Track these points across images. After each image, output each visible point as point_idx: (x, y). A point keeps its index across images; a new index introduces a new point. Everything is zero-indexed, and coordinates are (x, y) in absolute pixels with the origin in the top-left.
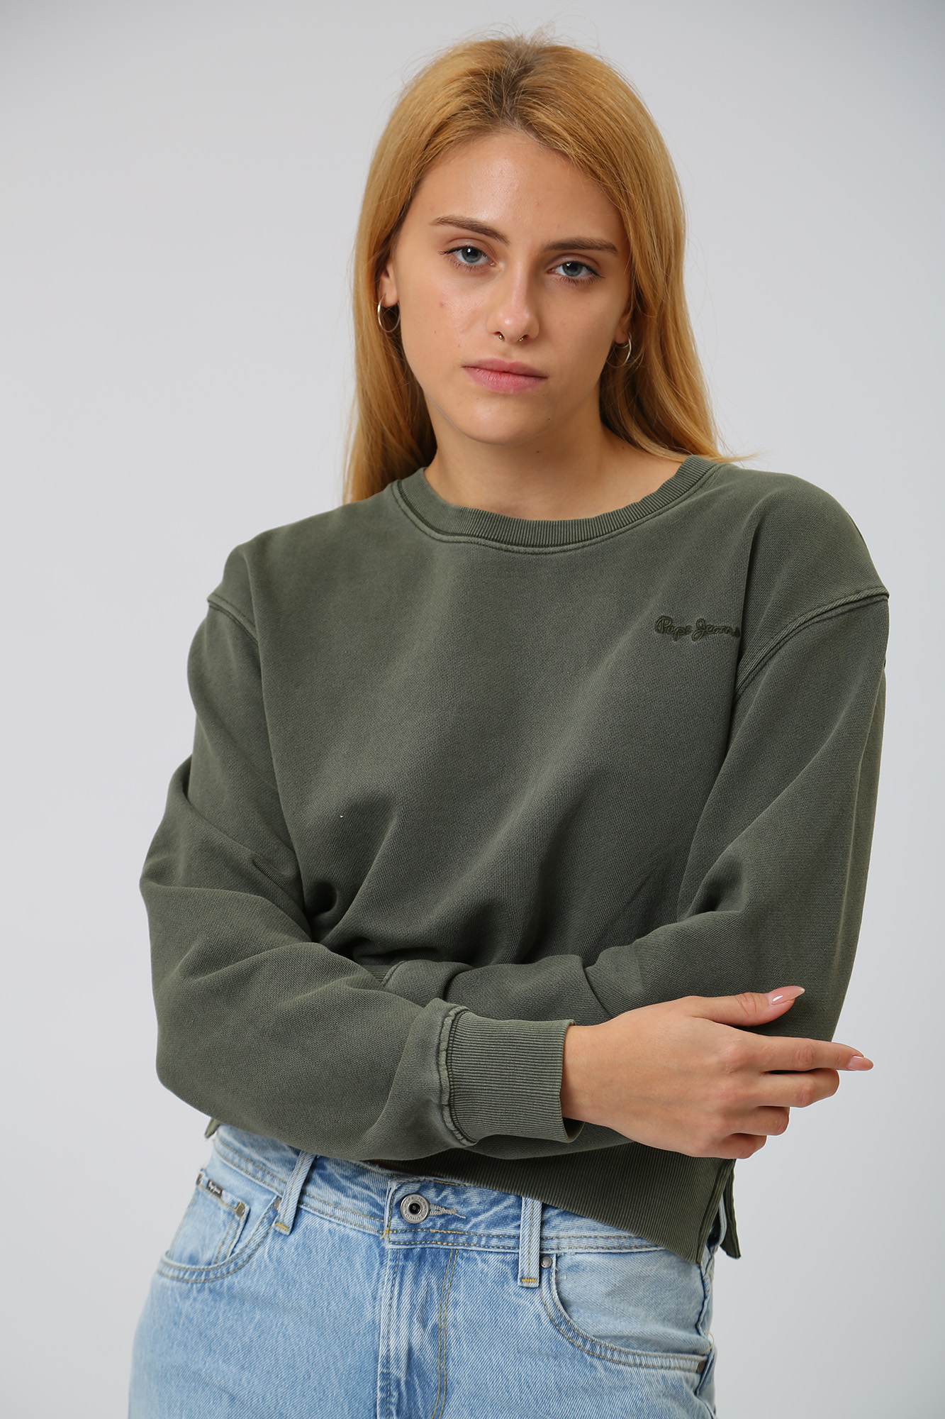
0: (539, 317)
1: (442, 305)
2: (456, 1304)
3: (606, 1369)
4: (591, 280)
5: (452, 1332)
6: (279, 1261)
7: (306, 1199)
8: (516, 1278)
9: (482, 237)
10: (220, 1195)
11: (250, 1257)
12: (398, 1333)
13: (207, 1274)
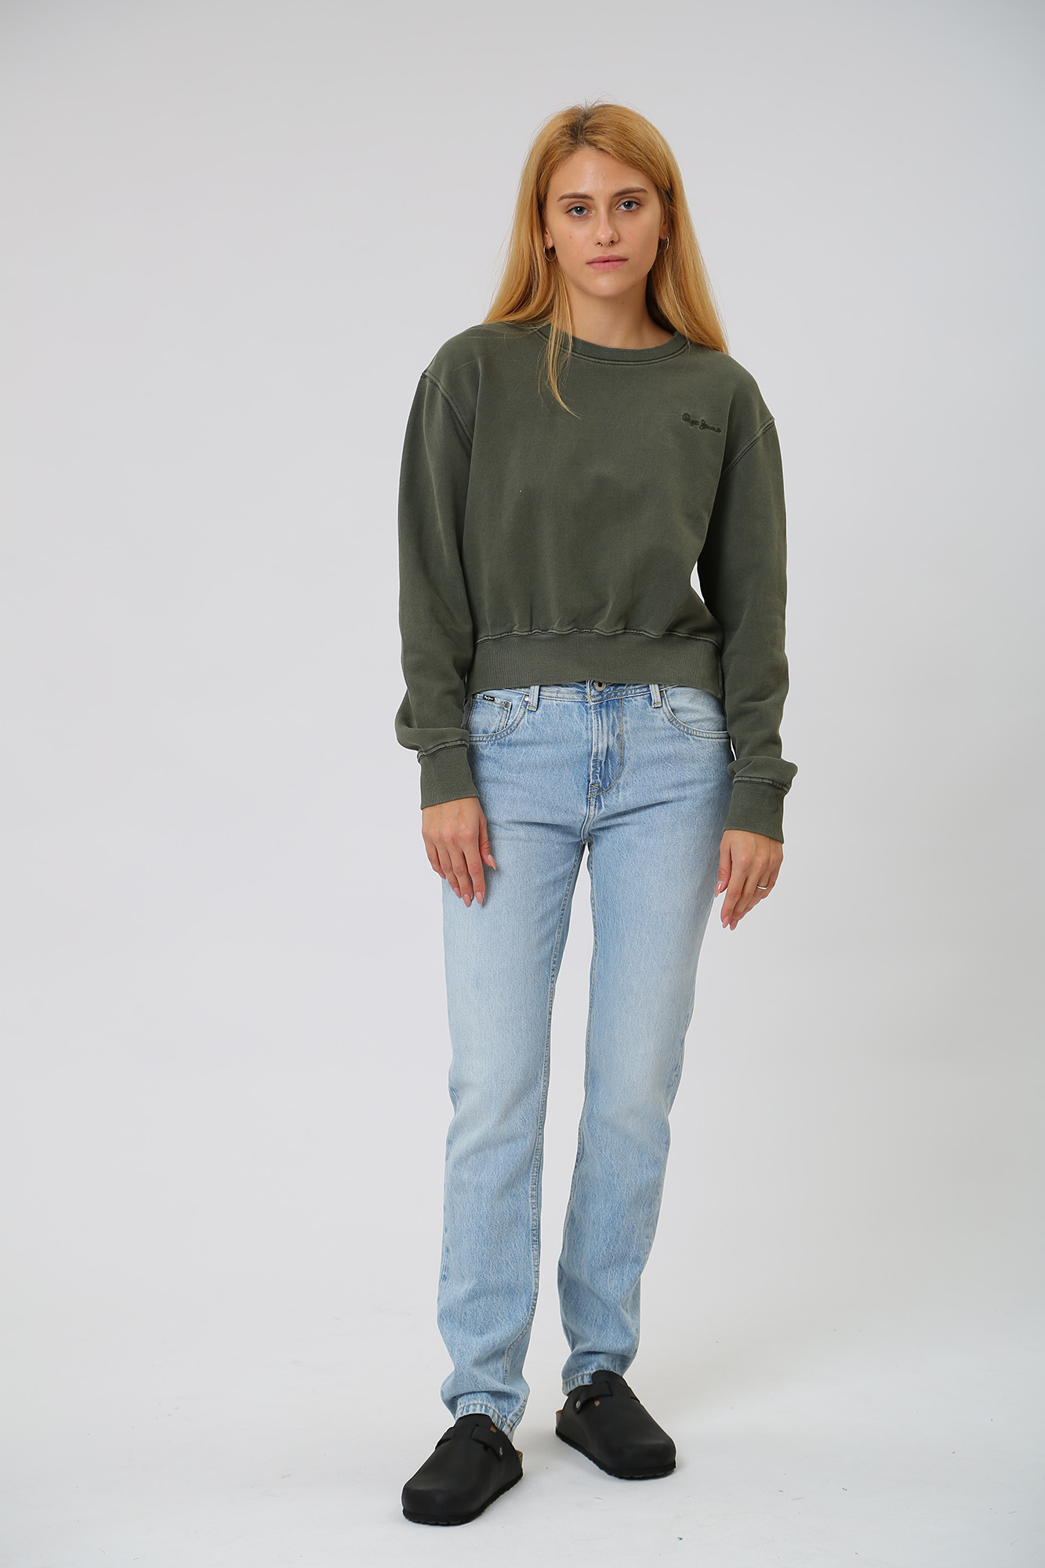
0: (616, 230)
1: (571, 237)
2: (626, 722)
3: (694, 739)
4: (638, 209)
5: (625, 736)
6: (533, 724)
7: (541, 693)
8: (651, 705)
9: (581, 200)
10: (493, 701)
11: (517, 725)
12: (602, 741)
13: (496, 736)
